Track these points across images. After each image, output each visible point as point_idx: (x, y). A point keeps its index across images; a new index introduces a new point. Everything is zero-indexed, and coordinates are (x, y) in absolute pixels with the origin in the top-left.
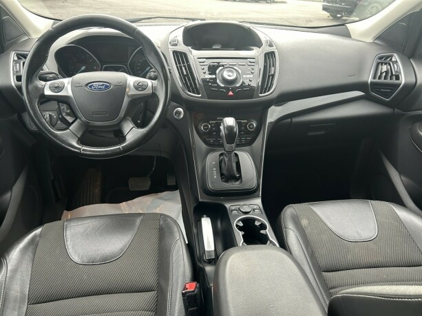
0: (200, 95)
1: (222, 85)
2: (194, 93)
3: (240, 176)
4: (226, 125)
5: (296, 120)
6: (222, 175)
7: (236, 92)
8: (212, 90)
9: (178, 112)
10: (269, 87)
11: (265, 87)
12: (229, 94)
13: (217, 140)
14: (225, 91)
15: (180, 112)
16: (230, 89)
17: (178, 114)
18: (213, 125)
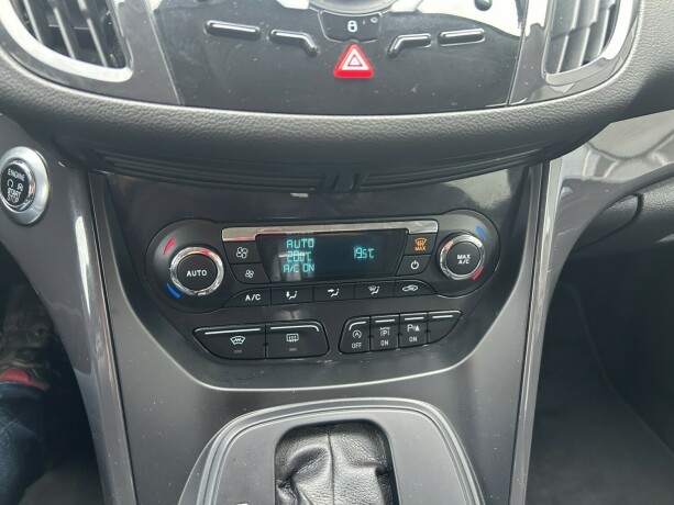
7: (393, 56)
8: (212, 30)
9: (13, 174)
10: (595, 27)
11: (573, 26)
12: (345, 67)
13: (266, 332)
14: (312, 45)
15: (26, 178)
16: (352, 26)
17: (15, 188)
18: (242, 253)
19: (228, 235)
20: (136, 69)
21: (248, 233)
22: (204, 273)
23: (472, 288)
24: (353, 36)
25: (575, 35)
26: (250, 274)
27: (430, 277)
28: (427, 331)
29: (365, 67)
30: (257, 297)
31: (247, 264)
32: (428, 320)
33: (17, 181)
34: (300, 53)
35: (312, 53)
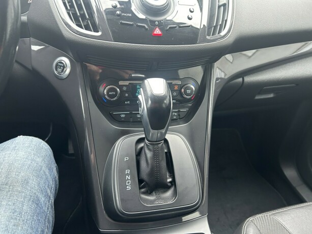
0: (99, 34)
1: (141, 16)
2: (87, 28)
3: (173, 182)
4: (149, 93)
5: (249, 79)
6: (141, 181)
7: (167, 30)
8: (121, 23)
9: (60, 64)
10: (221, 25)
11: (215, 25)
12: (155, 33)
13: (131, 113)
14: (147, 27)
15: (64, 65)
16: (157, 23)
17: (60, 68)
18: (125, 88)
19: (121, 83)
20: (102, 33)
21: (127, 83)
22: (114, 93)
23: (192, 102)
24: (157, 25)
25: (215, 27)
26: (127, 95)
27: (179, 98)
28: (179, 115)
29: (160, 33)
30: (128, 102)
31: (126, 92)
32: (179, 111)
33: (61, 66)
34: (144, 29)
35: (147, 29)
